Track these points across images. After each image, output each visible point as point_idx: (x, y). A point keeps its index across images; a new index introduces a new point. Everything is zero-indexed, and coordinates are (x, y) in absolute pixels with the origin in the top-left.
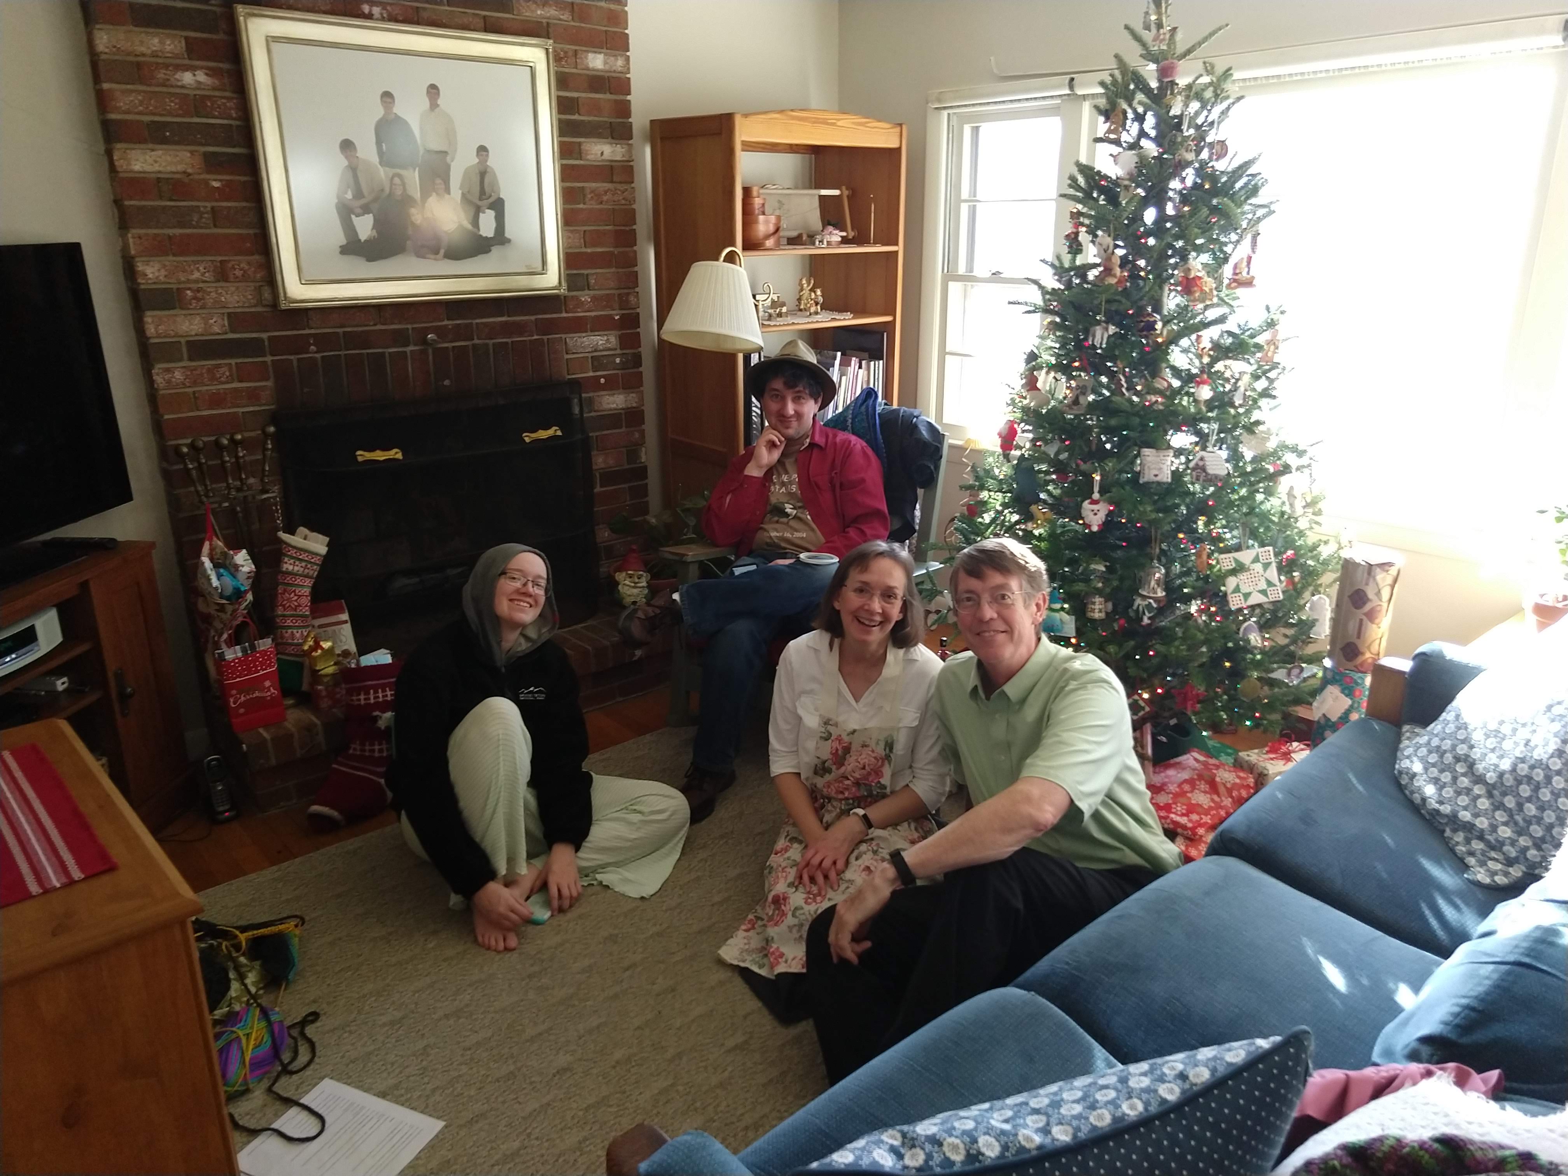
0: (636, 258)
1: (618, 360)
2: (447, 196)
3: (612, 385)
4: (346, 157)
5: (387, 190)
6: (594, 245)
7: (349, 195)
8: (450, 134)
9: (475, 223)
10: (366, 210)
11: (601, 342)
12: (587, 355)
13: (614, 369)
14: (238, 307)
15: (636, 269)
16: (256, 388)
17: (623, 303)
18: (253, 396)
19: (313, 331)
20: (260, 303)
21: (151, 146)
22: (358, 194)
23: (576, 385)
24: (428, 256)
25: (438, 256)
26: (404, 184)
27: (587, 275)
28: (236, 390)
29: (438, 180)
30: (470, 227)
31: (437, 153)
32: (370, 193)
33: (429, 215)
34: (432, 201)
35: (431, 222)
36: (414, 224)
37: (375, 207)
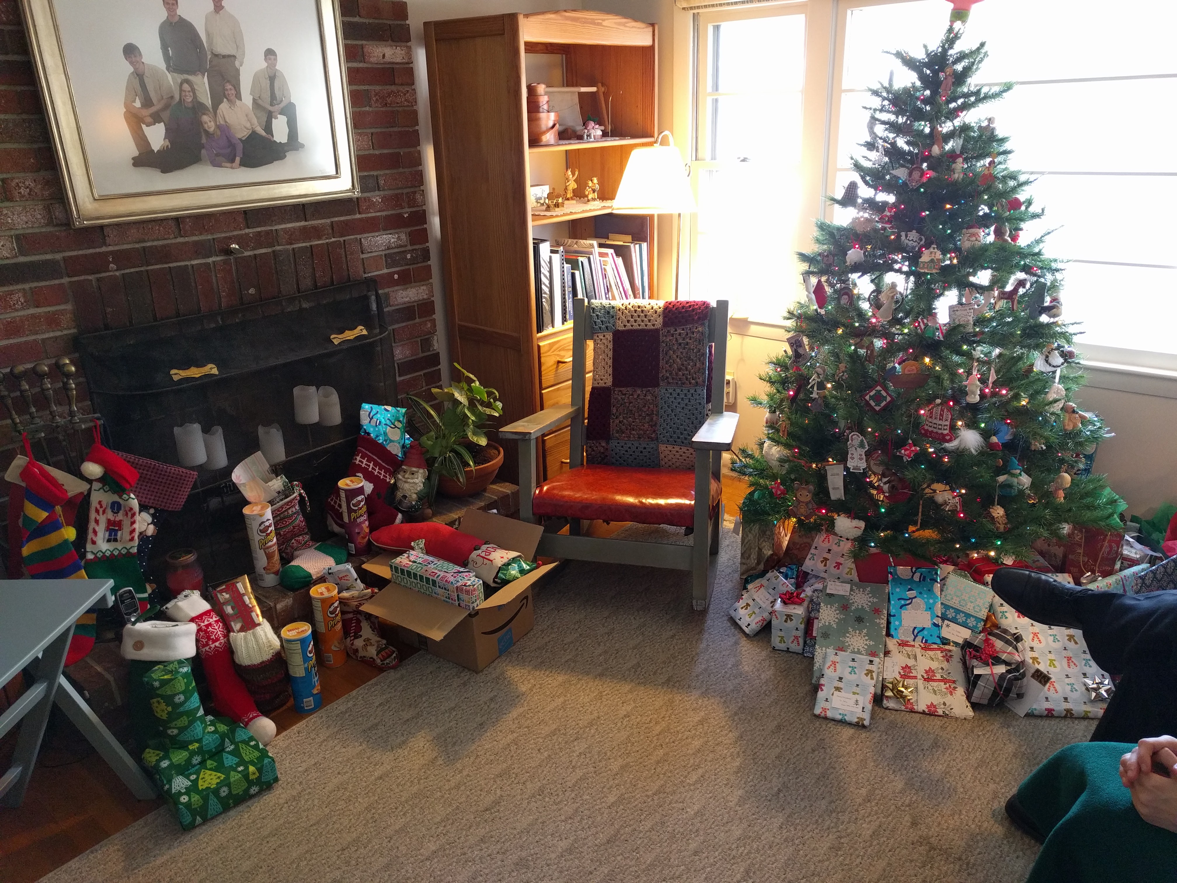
0: (420, 158)
1: (409, 256)
2: (238, 102)
3: (405, 279)
4: (131, 63)
5: (177, 98)
6: (383, 147)
7: (138, 104)
8: (237, 38)
9: (268, 128)
10: (156, 119)
11: (392, 240)
12: (381, 253)
13: (407, 265)
14: (28, 228)
15: (420, 168)
16: (55, 313)
17: (412, 201)
18: (52, 321)
19: (111, 248)
20: (50, 222)
22: (147, 103)
23: (372, 283)
24: (223, 164)
25: (234, 164)
26: (193, 90)
27: (377, 176)
28: (33, 316)
29: (229, 86)
30: (263, 133)
31: (224, 57)
32: (159, 101)
33: (222, 122)
34: (224, 107)
35: (225, 129)
36: (207, 132)
37: (166, 115)
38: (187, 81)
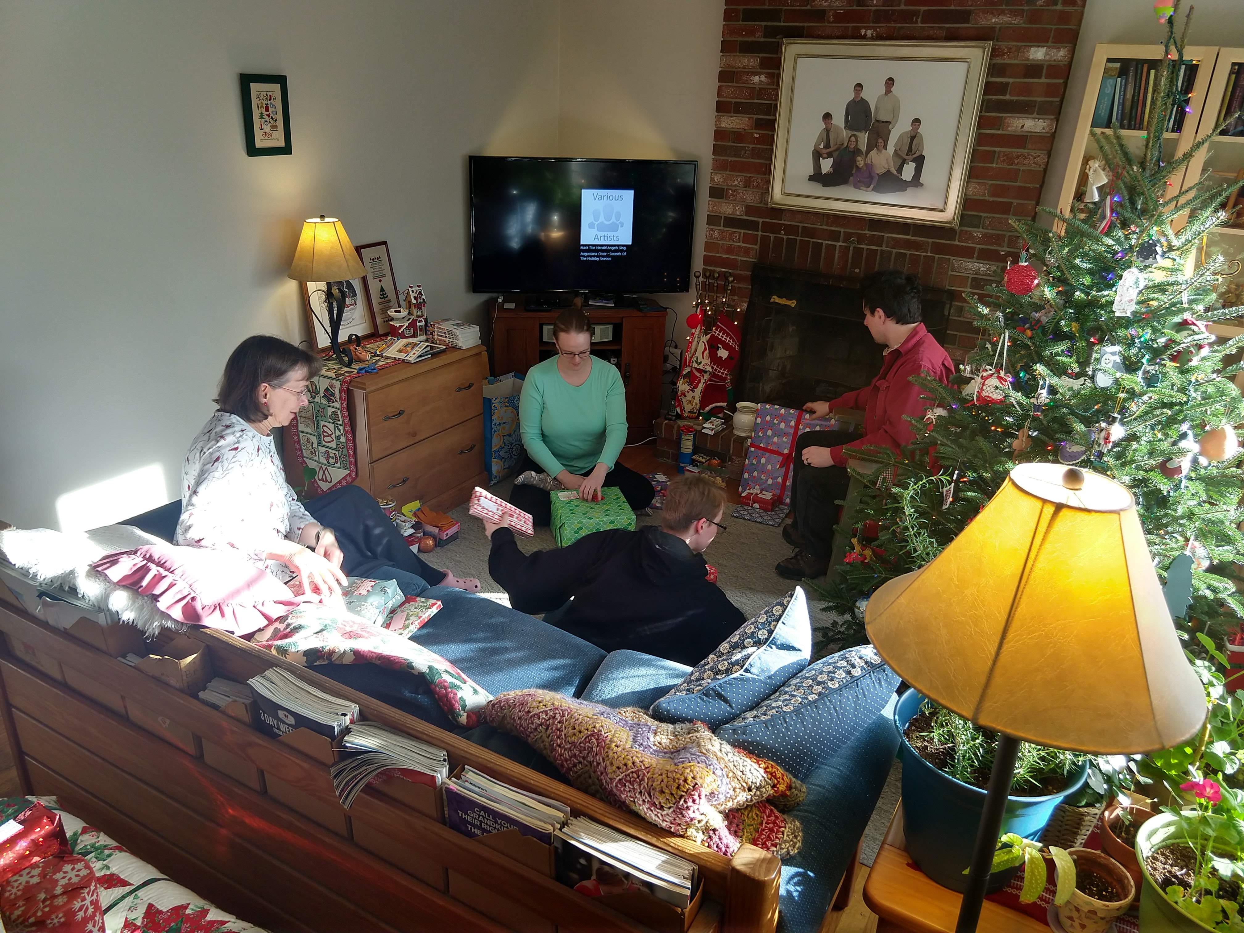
2: (884, 151)
4: (825, 123)
5: (846, 144)
6: (997, 196)
7: (822, 146)
8: (895, 111)
9: (900, 170)
10: (830, 155)
11: (982, 269)
12: (968, 275)
14: (751, 202)
16: (750, 248)
18: (747, 252)
19: (786, 222)
20: (760, 201)
21: (732, 114)
22: (827, 146)
23: (949, 294)
24: (861, 188)
25: (868, 189)
26: (857, 141)
27: (984, 217)
28: (739, 247)
29: (880, 140)
30: (895, 172)
31: (883, 122)
32: (834, 146)
33: (869, 162)
34: (873, 153)
35: (869, 167)
36: (857, 167)
37: (835, 154)
38: (854, 135)
